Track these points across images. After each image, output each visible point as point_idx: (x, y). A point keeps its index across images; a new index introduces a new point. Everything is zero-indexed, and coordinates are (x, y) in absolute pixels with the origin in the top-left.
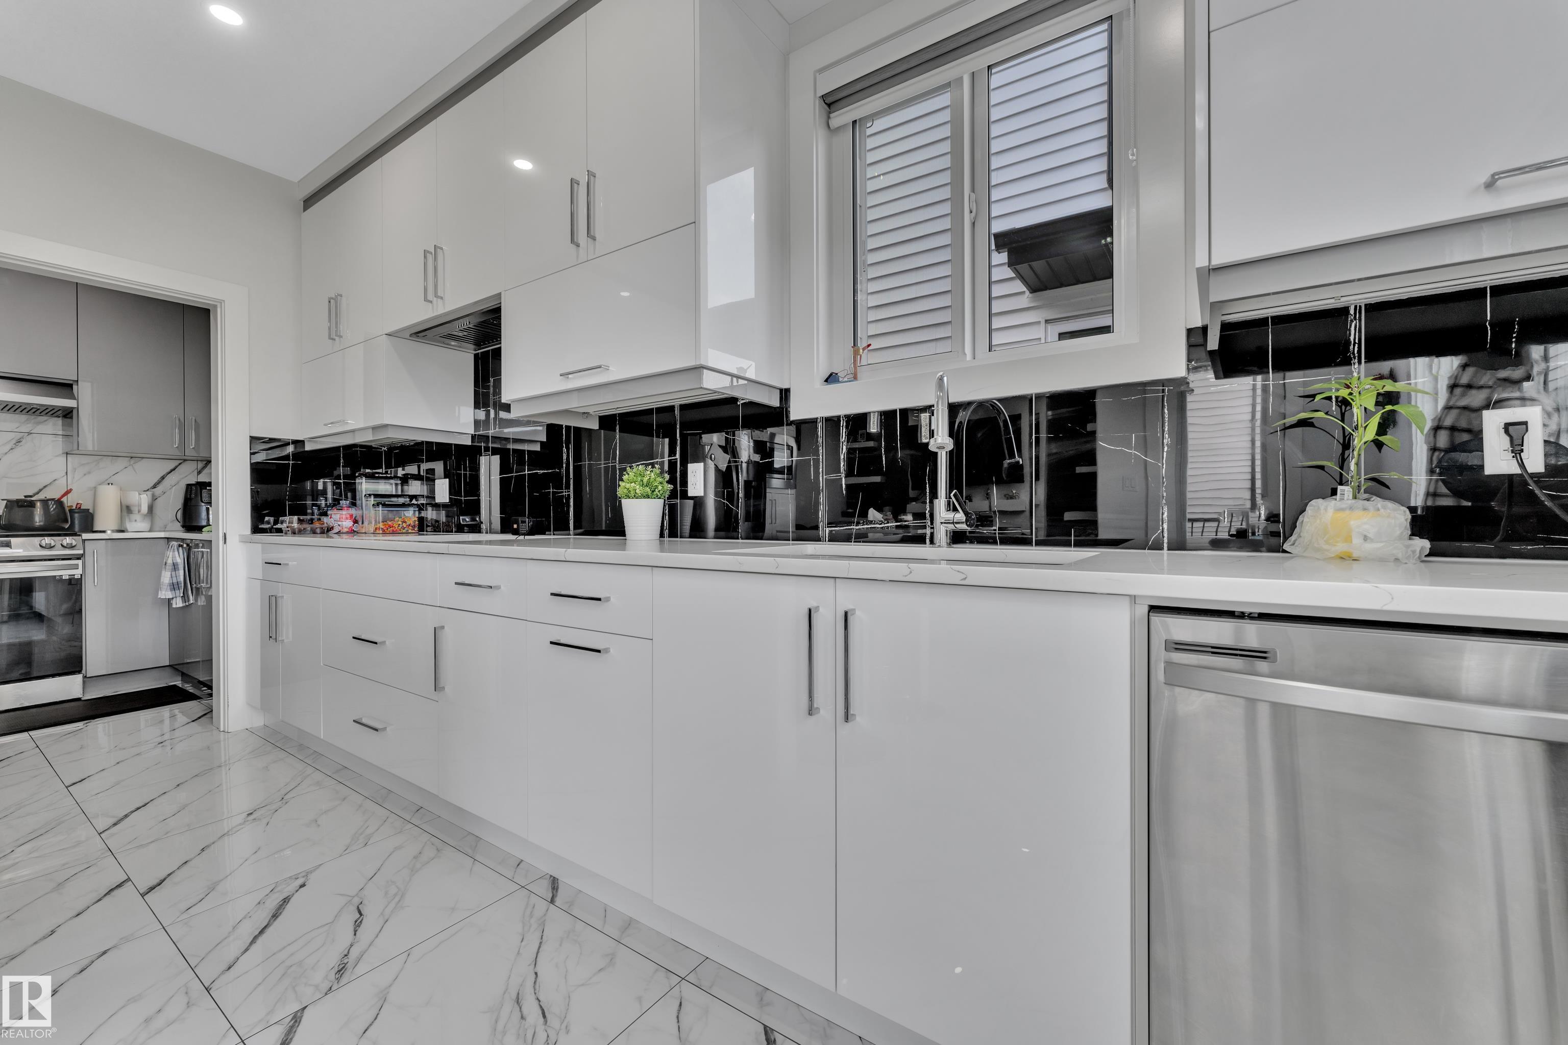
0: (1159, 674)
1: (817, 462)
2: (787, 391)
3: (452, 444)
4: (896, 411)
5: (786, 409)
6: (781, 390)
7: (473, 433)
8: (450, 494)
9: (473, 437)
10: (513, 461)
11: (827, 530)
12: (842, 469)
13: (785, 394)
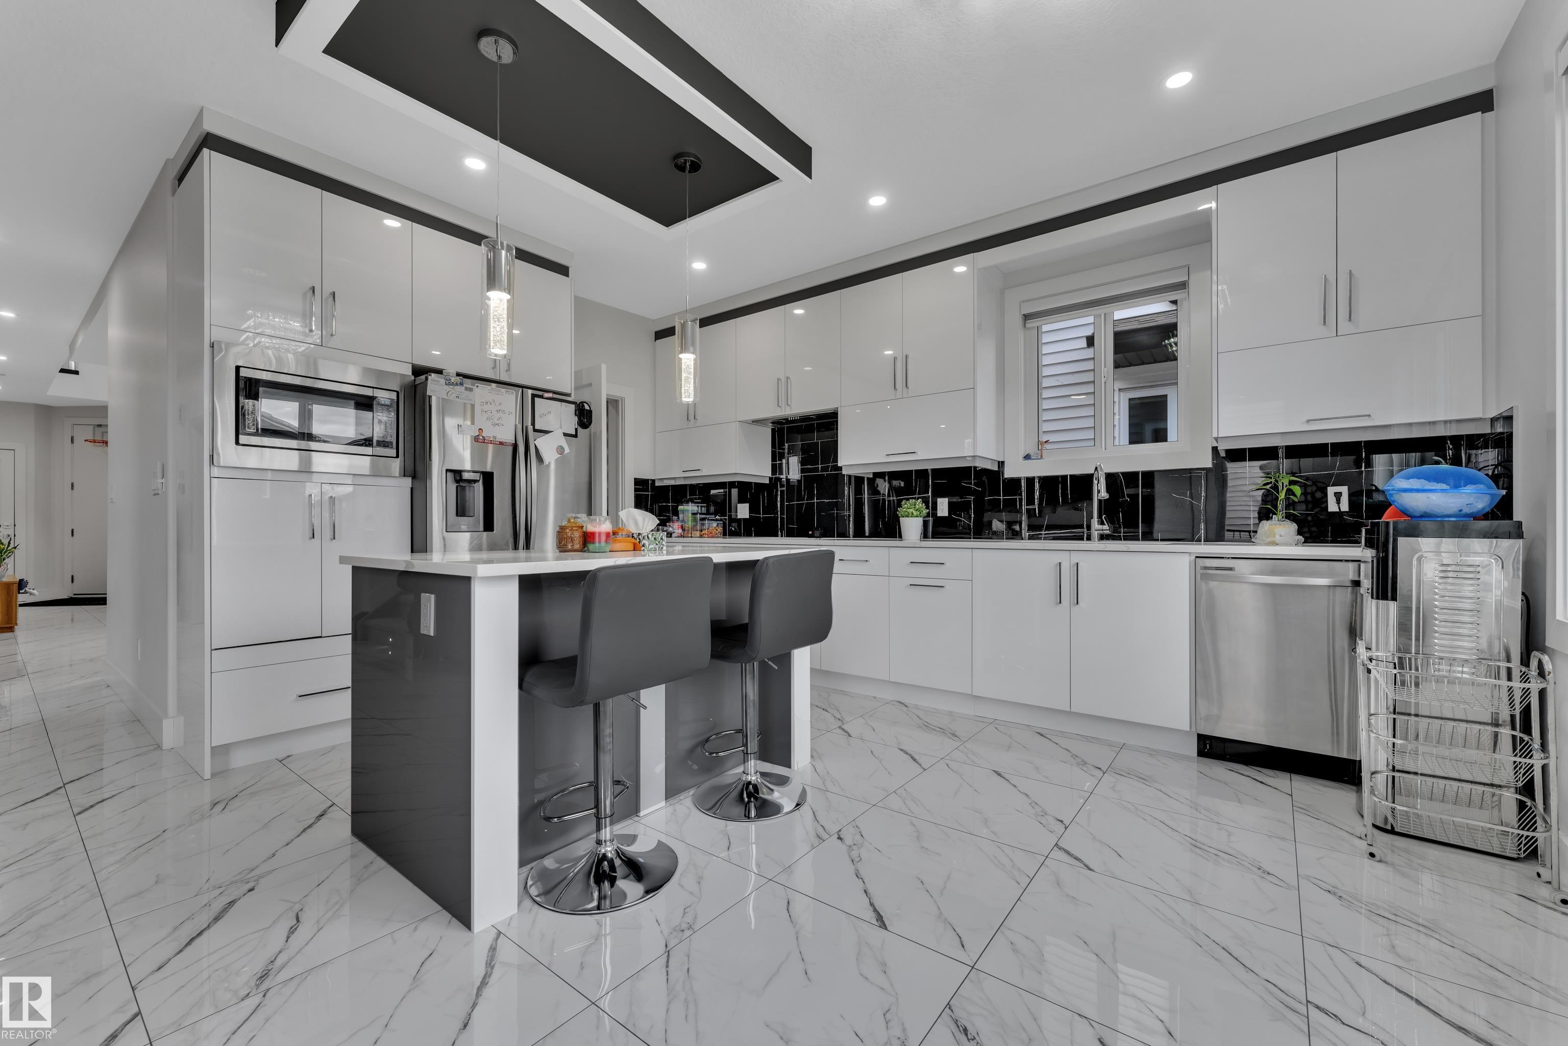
0: (1198, 577)
1: (1021, 500)
2: (1003, 462)
3: (752, 483)
4: (1067, 476)
5: (1002, 472)
6: (999, 462)
7: (770, 476)
8: (750, 513)
9: (771, 479)
10: (804, 494)
11: (1027, 534)
12: (1036, 504)
13: (1001, 464)
